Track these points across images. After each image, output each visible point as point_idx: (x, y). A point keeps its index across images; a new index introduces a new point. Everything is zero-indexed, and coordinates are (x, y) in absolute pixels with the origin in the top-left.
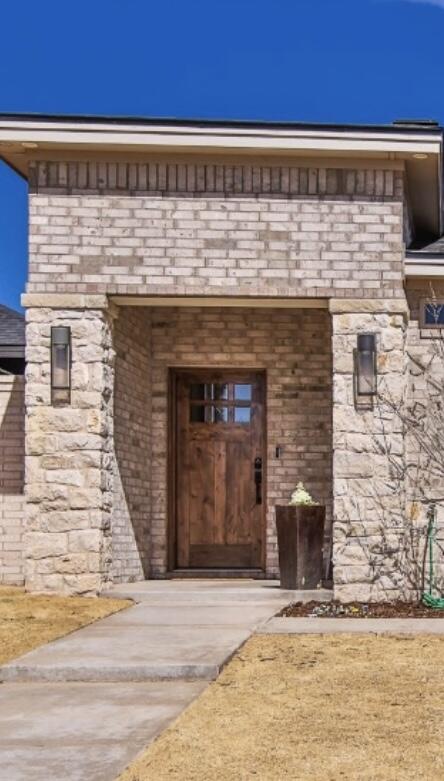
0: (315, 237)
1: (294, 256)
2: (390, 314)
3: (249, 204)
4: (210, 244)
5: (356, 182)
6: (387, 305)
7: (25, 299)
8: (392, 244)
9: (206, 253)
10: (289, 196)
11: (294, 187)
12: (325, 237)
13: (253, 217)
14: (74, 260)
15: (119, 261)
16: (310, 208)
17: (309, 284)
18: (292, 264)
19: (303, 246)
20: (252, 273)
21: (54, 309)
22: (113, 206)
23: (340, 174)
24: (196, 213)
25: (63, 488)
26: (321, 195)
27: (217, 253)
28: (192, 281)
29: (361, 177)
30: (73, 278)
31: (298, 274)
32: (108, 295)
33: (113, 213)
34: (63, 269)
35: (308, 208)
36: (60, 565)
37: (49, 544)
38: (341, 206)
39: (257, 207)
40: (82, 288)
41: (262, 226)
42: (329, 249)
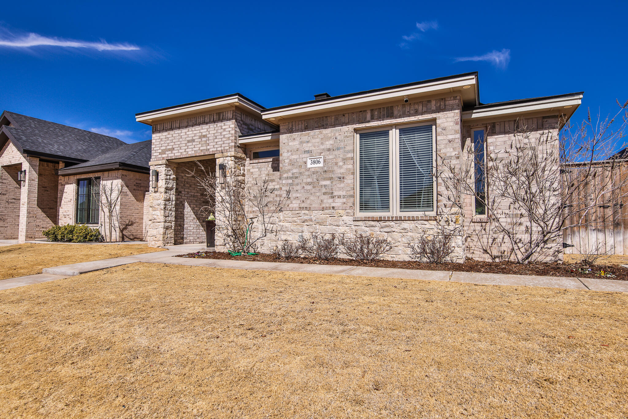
0: (213, 135)
1: (208, 142)
2: (231, 157)
3: (197, 128)
4: (189, 141)
5: (223, 116)
6: (229, 154)
7: (150, 163)
8: (232, 134)
9: (188, 144)
10: (207, 123)
11: (208, 121)
12: (215, 135)
13: (198, 132)
14: (160, 151)
15: (169, 150)
16: (212, 126)
17: (211, 150)
18: (207, 145)
19: (210, 139)
20: (198, 149)
21: (155, 165)
22: (169, 134)
23: (219, 114)
24: (186, 133)
25: (155, 216)
26: (214, 122)
27: (190, 144)
28: (184, 153)
29: (224, 114)
30: (160, 156)
31: (208, 147)
32: (167, 160)
33: (168, 136)
34: (158, 154)
35: (211, 126)
36: (155, 239)
37: (152, 233)
38: (219, 124)
39: (199, 128)
40: (161, 158)
41: (200, 134)
42: (216, 138)
